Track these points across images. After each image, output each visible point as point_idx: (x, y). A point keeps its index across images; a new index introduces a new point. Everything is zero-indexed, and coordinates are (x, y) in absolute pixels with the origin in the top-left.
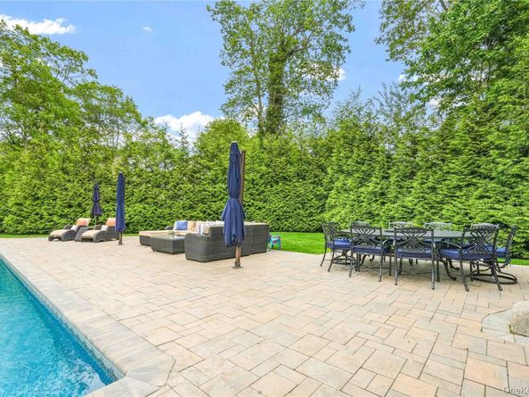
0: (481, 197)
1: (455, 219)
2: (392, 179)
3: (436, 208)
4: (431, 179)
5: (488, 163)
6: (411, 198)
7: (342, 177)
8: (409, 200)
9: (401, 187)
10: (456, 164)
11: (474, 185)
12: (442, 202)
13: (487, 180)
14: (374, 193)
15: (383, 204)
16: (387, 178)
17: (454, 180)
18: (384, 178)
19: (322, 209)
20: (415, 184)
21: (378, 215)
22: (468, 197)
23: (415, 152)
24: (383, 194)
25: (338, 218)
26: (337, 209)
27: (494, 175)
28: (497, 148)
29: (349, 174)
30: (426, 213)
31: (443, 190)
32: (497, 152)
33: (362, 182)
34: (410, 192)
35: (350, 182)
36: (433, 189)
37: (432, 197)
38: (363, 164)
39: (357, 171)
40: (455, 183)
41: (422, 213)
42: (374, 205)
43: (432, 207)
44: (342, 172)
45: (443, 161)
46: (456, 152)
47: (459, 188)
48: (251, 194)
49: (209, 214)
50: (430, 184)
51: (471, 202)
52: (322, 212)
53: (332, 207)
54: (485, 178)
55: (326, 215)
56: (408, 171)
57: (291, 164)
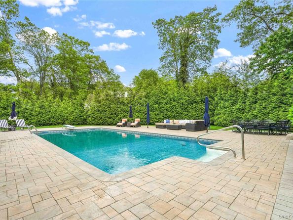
0: (284, 111)
1: (274, 119)
2: (247, 103)
3: (266, 115)
4: (264, 104)
5: (286, 99)
6: (256, 111)
7: (222, 102)
8: (255, 112)
9: (251, 107)
10: (274, 99)
11: (281, 107)
12: (269, 113)
13: (286, 105)
14: (239, 109)
15: (243, 113)
16: (245, 103)
17: (273, 105)
18: (243, 103)
19: (213, 115)
20: (257, 106)
21: (241, 118)
22: (279, 111)
23: (257, 93)
24: (243, 109)
25: (222, 119)
26: (221, 115)
27: (288, 104)
28: (290, 94)
29: (226, 101)
30: (262, 117)
31: (269, 108)
32: (289, 95)
33: (233, 104)
34: (255, 109)
35: (227, 104)
36: (265, 108)
37: (265, 111)
38: (233, 97)
39: (230, 100)
40: (274, 106)
41: (260, 117)
42: (239, 114)
43: (265, 115)
44: (223, 99)
45: (269, 97)
46: (274, 94)
47: (275, 108)
48: (182, 109)
49: (165, 117)
50: (264, 106)
51: (280, 113)
52: (213, 116)
53: (218, 114)
54: (285, 104)
55: (216, 118)
56: (254, 100)
57: (198, 96)
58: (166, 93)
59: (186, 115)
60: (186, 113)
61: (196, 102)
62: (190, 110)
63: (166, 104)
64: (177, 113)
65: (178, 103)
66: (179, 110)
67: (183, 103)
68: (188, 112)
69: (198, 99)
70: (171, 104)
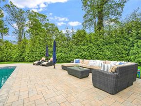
19: (128, 54)
48: (97, 49)
52: (128, 56)
57: (113, 38)
58: (84, 36)
59: (101, 55)
60: (101, 53)
61: (110, 43)
62: (105, 50)
63: (84, 45)
64: (93, 53)
65: (94, 44)
66: (95, 50)
67: (98, 44)
68: (103, 52)
69: (112, 40)
70: (87, 45)
